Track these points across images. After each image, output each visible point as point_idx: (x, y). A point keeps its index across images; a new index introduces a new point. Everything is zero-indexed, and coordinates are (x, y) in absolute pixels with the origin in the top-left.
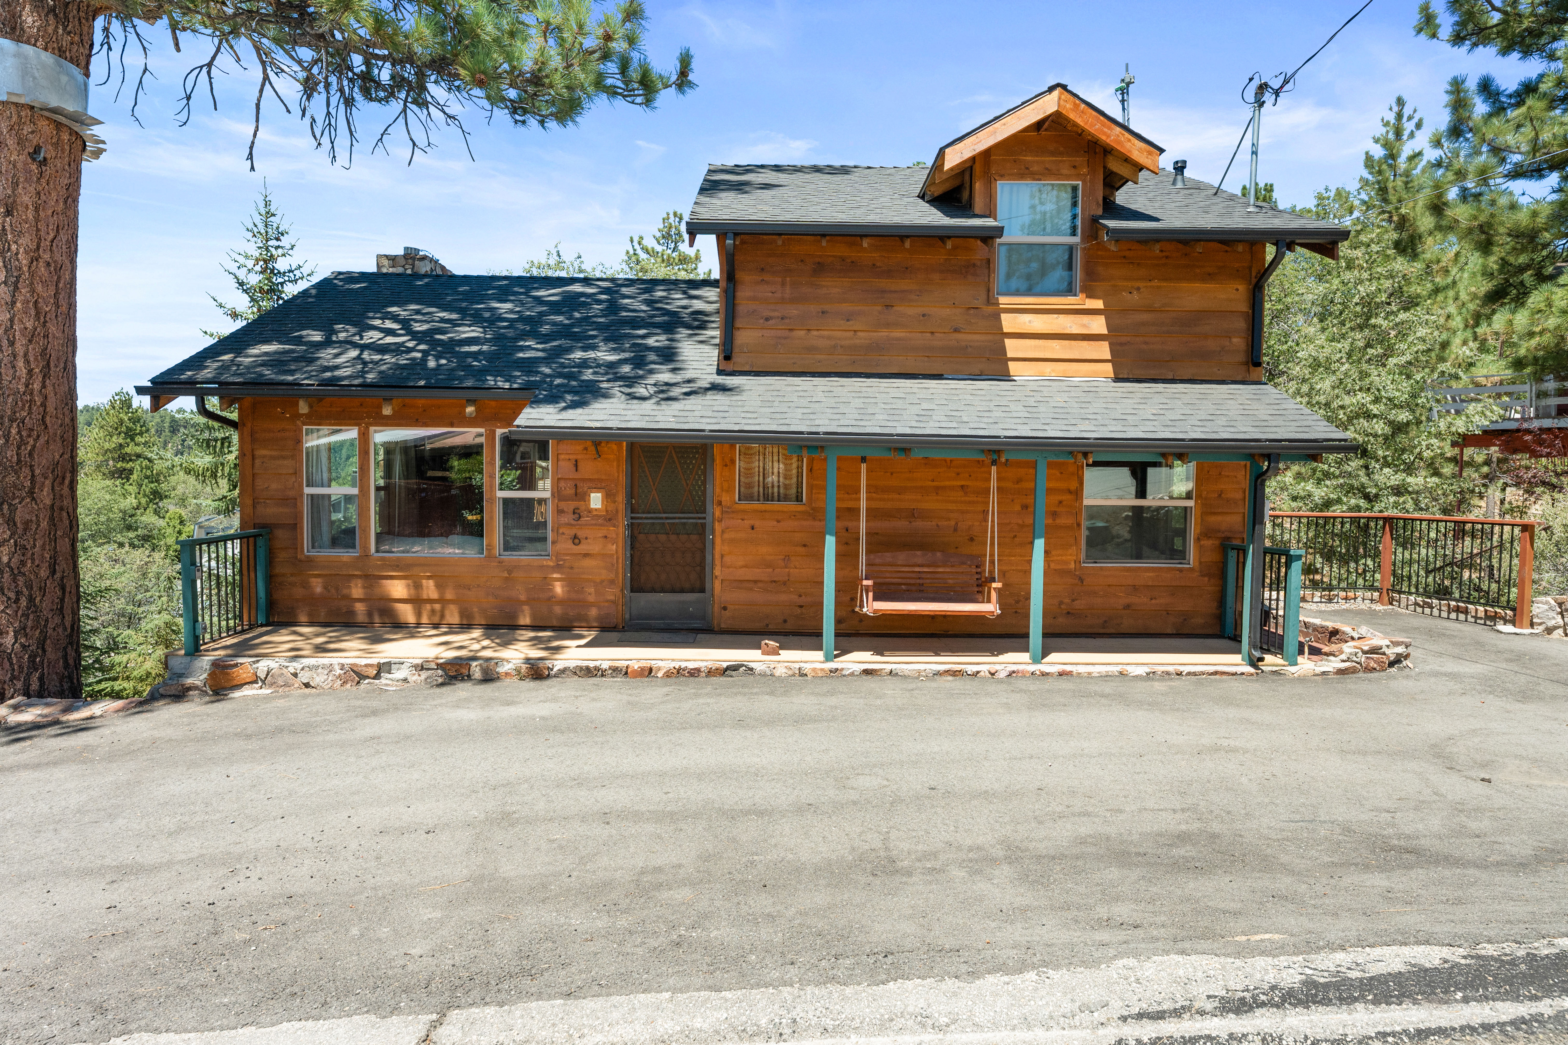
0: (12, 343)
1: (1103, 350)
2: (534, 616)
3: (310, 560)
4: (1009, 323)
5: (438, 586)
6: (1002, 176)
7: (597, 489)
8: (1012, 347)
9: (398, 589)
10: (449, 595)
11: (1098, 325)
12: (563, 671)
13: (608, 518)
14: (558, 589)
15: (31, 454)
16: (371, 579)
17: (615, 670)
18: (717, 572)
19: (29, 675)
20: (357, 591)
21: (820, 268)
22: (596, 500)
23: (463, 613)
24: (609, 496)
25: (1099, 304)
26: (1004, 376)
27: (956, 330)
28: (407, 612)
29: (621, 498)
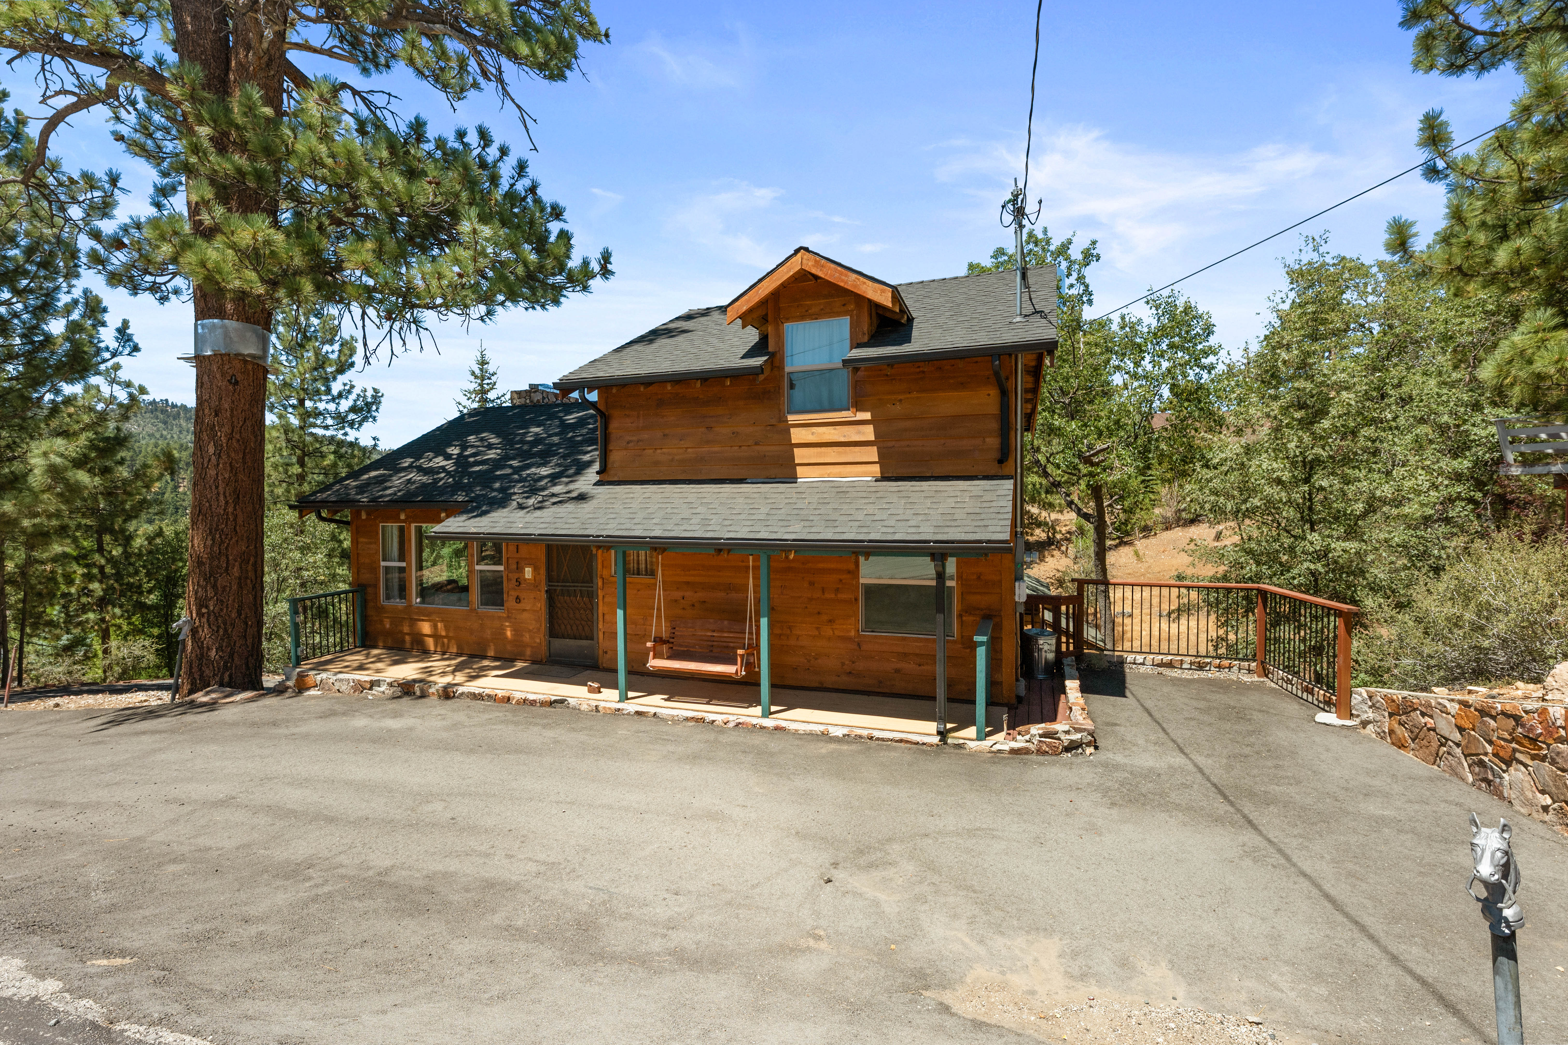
0: (217, 487)
1: (872, 454)
2: (496, 652)
3: (383, 607)
4: (798, 435)
5: (446, 628)
6: (788, 320)
7: (529, 565)
8: (800, 455)
9: (426, 628)
10: (451, 634)
11: (868, 433)
12: (462, 694)
13: (535, 585)
14: (509, 633)
15: (227, 548)
16: (413, 622)
17: (489, 696)
18: (600, 626)
19: (223, 674)
20: (406, 629)
21: (661, 403)
22: (528, 573)
23: (459, 647)
24: (536, 569)
25: (867, 416)
26: (792, 478)
27: (757, 444)
28: (430, 643)
29: (543, 571)
